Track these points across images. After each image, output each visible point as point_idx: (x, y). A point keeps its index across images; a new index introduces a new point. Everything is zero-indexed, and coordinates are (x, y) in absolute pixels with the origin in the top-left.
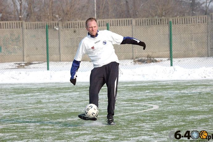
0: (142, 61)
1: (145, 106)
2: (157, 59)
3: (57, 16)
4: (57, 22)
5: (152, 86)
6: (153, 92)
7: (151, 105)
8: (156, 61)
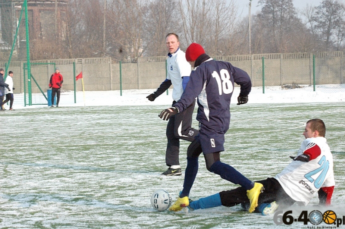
0: (288, 87)
1: (298, 123)
2: (300, 85)
3: (221, 51)
4: (220, 56)
5: (300, 107)
6: (301, 112)
7: (303, 123)
8: (300, 87)
